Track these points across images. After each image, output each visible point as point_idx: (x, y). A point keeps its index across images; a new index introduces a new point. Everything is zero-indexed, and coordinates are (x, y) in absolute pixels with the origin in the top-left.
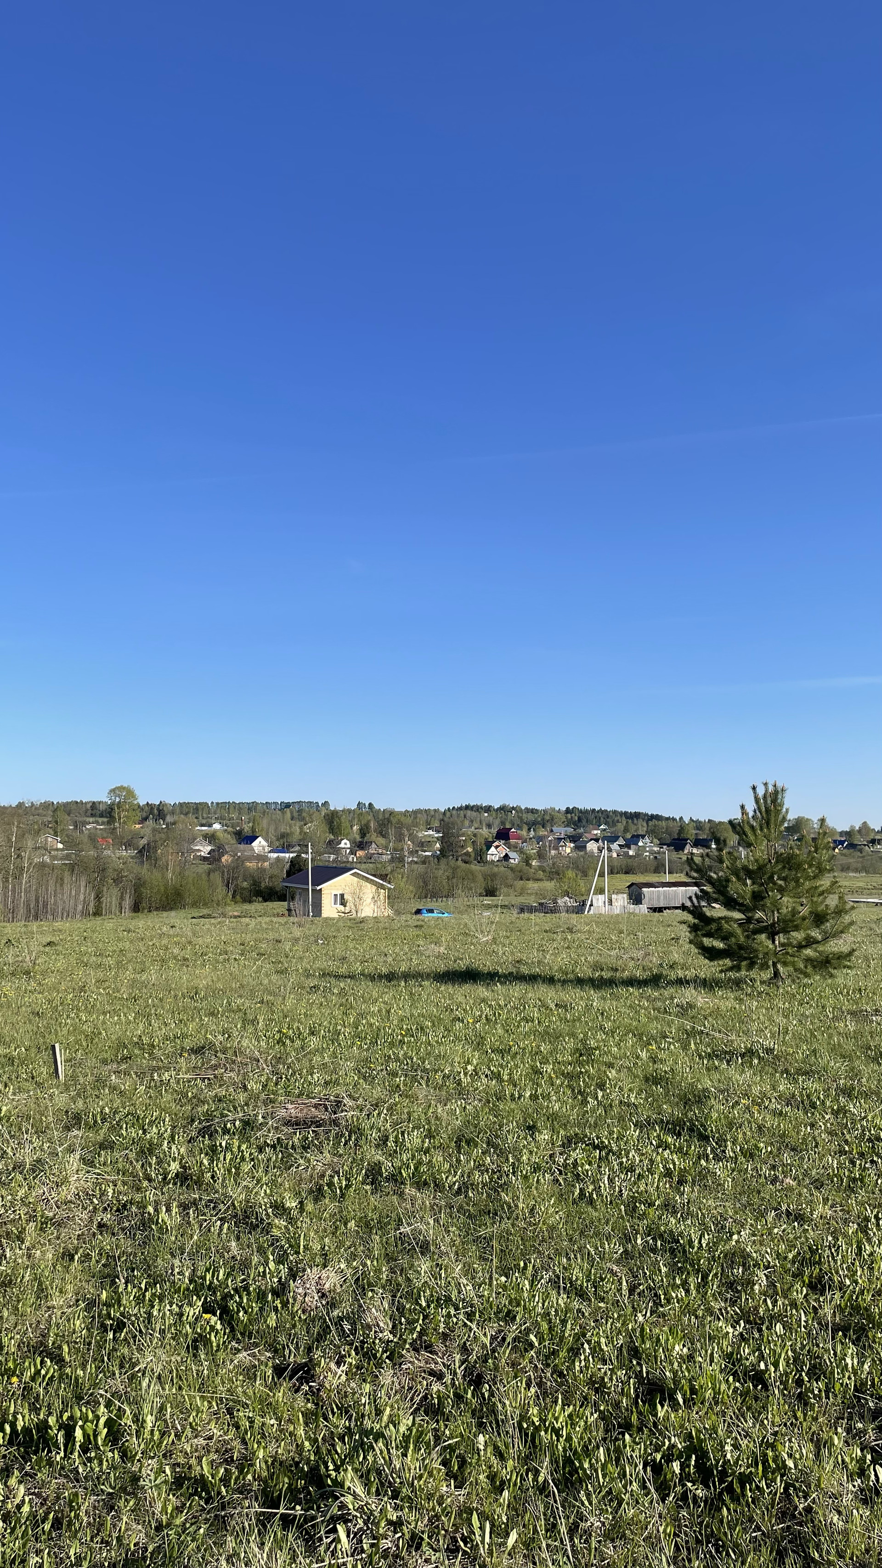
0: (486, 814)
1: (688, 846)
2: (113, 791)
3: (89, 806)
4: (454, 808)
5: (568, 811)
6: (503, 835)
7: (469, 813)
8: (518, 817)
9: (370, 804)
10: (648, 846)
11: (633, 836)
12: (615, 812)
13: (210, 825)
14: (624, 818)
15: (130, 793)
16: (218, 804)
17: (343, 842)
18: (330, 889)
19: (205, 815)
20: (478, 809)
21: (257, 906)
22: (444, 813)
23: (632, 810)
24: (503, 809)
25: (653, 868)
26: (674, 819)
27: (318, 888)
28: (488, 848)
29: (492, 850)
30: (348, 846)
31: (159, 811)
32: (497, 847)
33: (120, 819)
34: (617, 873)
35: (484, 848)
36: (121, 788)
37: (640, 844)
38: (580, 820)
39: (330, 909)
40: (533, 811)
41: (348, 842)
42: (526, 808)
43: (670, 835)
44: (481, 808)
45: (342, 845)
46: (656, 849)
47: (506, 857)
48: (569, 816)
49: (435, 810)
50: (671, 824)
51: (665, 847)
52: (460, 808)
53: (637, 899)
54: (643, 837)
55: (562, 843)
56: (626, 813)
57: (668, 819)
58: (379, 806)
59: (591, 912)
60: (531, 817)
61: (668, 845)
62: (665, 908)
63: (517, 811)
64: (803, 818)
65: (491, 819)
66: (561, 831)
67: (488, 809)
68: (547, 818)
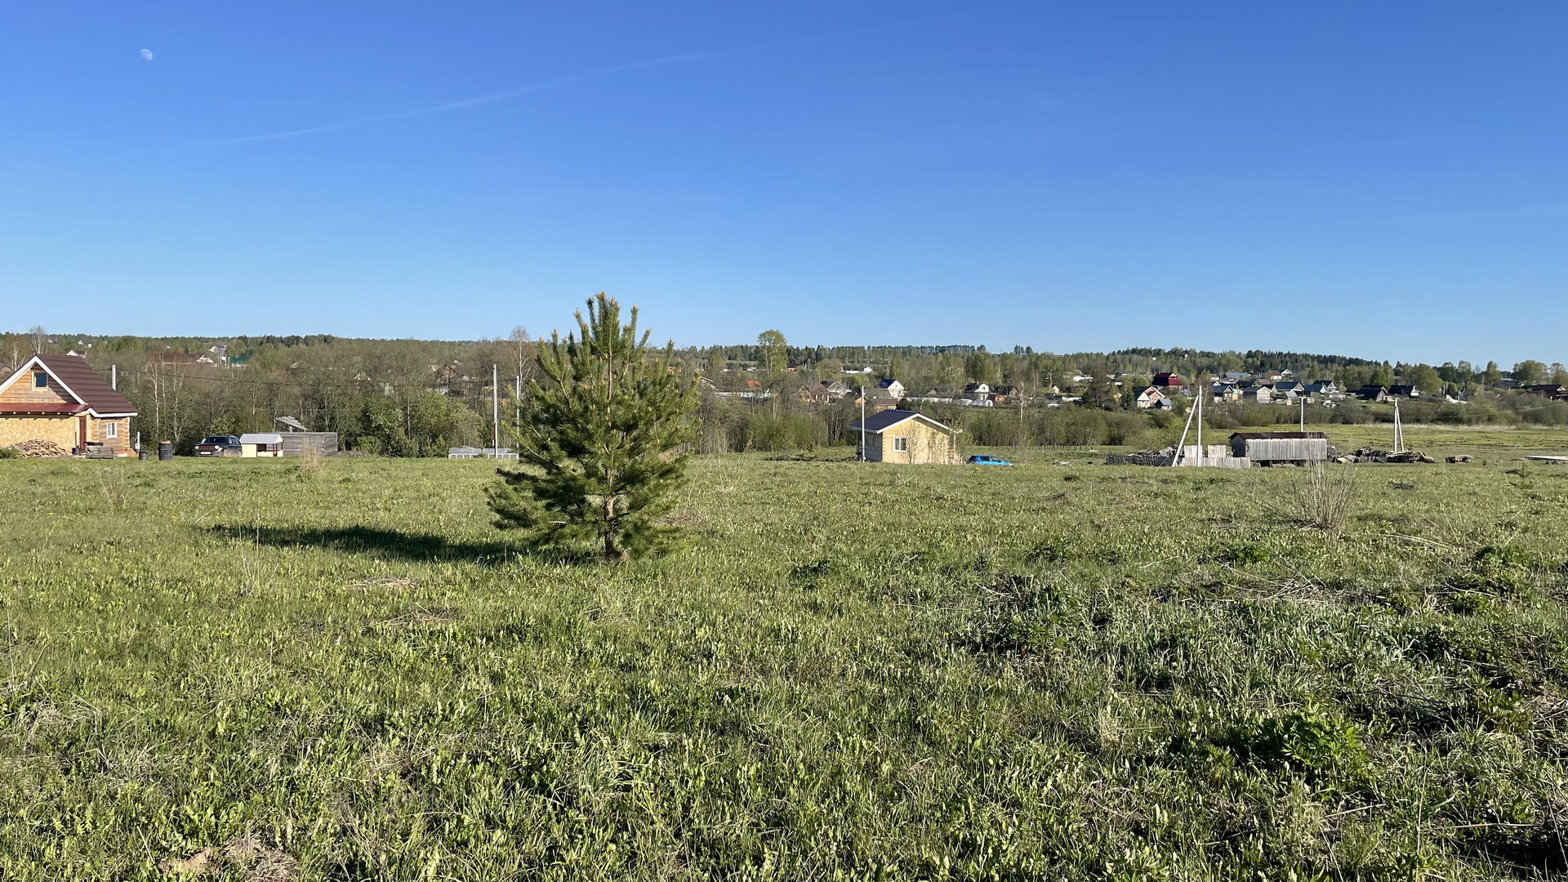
0: (1154, 359)
1: (1381, 394)
2: (763, 335)
4: (1119, 352)
5: (1250, 355)
6: (1161, 380)
7: (1135, 357)
8: (1191, 361)
9: (1028, 348)
10: (1333, 393)
11: (1316, 382)
12: (1306, 356)
13: (862, 370)
14: (1316, 363)
15: (779, 337)
16: (874, 348)
17: (981, 386)
18: (891, 433)
19: (860, 360)
20: (1145, 353)
22: (1108, 358)
23: (1326, 353)
24: (1174, 352)
25: (1328, 418)
26: (1377, 364)
29: (1143, 396)
30: (987, 390)
31: (817, 354)
32: (1149, 394)
33: (770, 361)
35: (1132, 394)
36: (770, 333)
37: (1323, 390)
38: (1262, 364)
39: (891, 454)
40: (1208, 355)
42: (1202, 352)
43: (1362, 382)
44: (1150, 351)
46: (1341, 396)
47: (1159, 404)
48: (1250, 360)
49: (1098, 354)
50: (1364, 369)
51: (1354, 394)
52: (1126, 352)
53: (1239, 451)
54: (1328, 383)
55: (1228, 390)
56: (1319, 357)
57: (1369, 363)
58: (1038, 350)
59: (1182, 465)
60: (1205, 361)
61: (1358, 392)
63: (1190, 356)
65: (1160, 363)
66: (1234, 376)
67: (1158, 353)
68: (1224, 362)
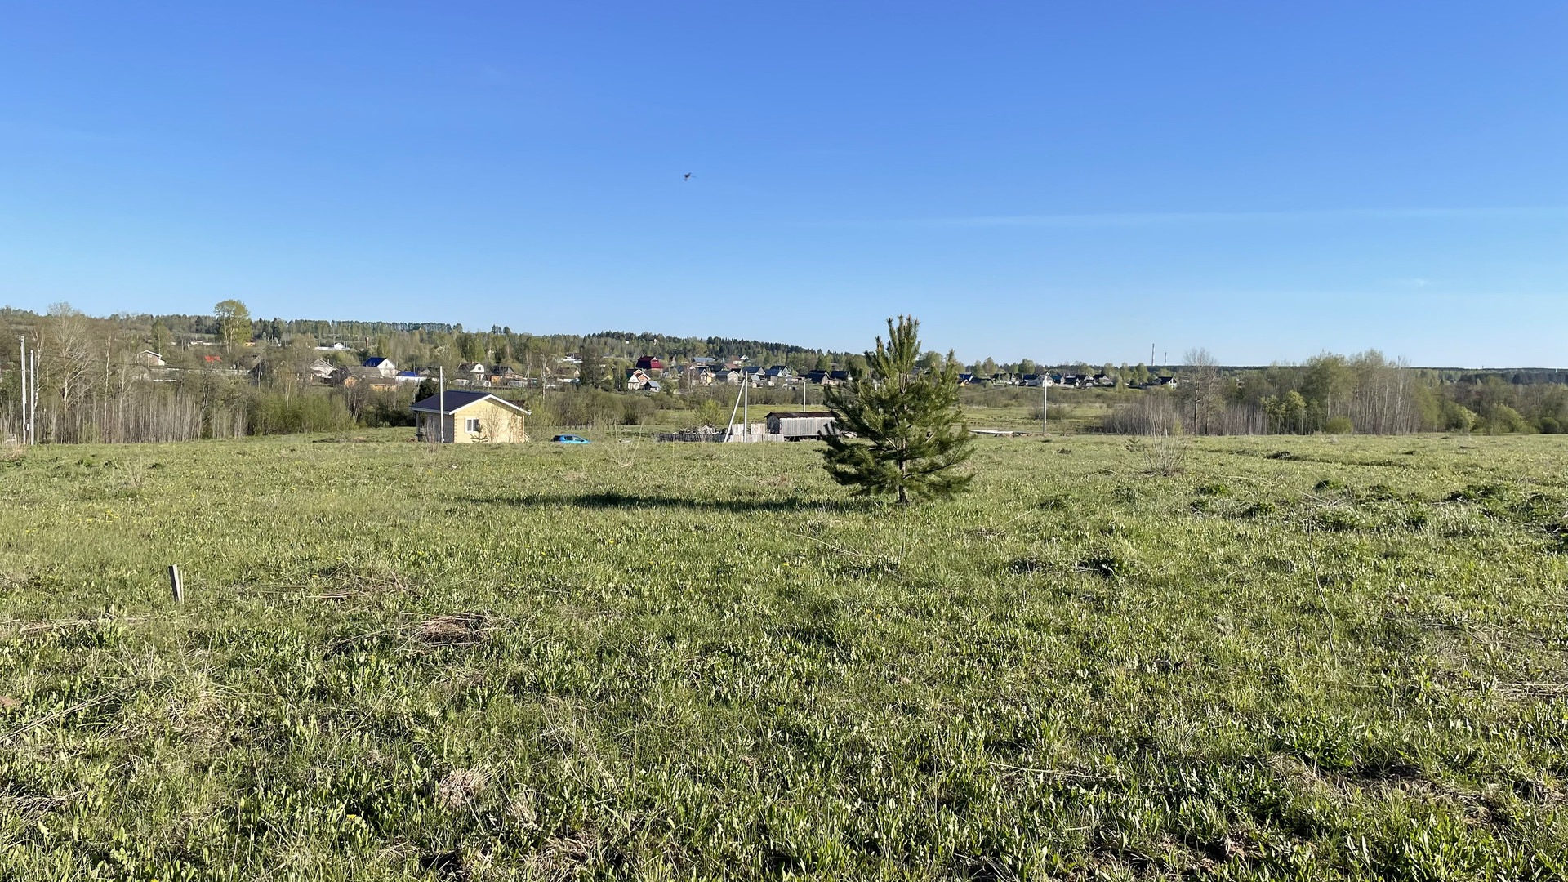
0: (627, 342)
1: (825, 378)
2: (221, 305)
3: (193, 321)
4: (594, 335)
5: (710, 341)
6: (645, 363)
7: (610, 340)
8: (660, 345)
9: (506, 329)
10: (787, 377)
11: (773, 368)
12: (756, 343)
13: (331, 346)
14: (764, 349)
15: (240, 308)
16: (339, 323)
17: (477, 366)
18: (464, 414)
19: (325, 335)
20: (619, 336)
21: (385, 431)
22: (584, 340)
23: (773, 341)
24: (644, 337)
25: (790, 399)
26: (813, 352)
27: (451, 413)
28: (629, 376)
29: (633, 378)
30: (483, 370)
31: (274, 329)
32: (638, 375)
33: (229, 335)
34: (757, 403)
35: (625, 376)
36: (230, 303)
37: (780, 375)
38: (721, 350)
39: (463, 435)
40: (675, 340)
41: (482, 367)
42: (668, 337)
43: (808, 367)
44: (623, 335)
45: (476, 370)
46: (795, 380)
47: (647, 386)
48: (711, 346)
49: (575, 337)
50: (810, 356)
51: (803, 378)
52: (601, 336)
53: (774, 428)
54: (783, 368)
55: (703, 373)
56: (767, 344)
57: (807, 351)
58: (516, 330)
59: (730, 441)
60: (673, 346)
61: (807, 377)
62: (802, 437)
63: (658, 340)
64: (933, 353)
65: (633, 347)
66: (703, 360)
67: (630, 337)
68: (689, 347)
